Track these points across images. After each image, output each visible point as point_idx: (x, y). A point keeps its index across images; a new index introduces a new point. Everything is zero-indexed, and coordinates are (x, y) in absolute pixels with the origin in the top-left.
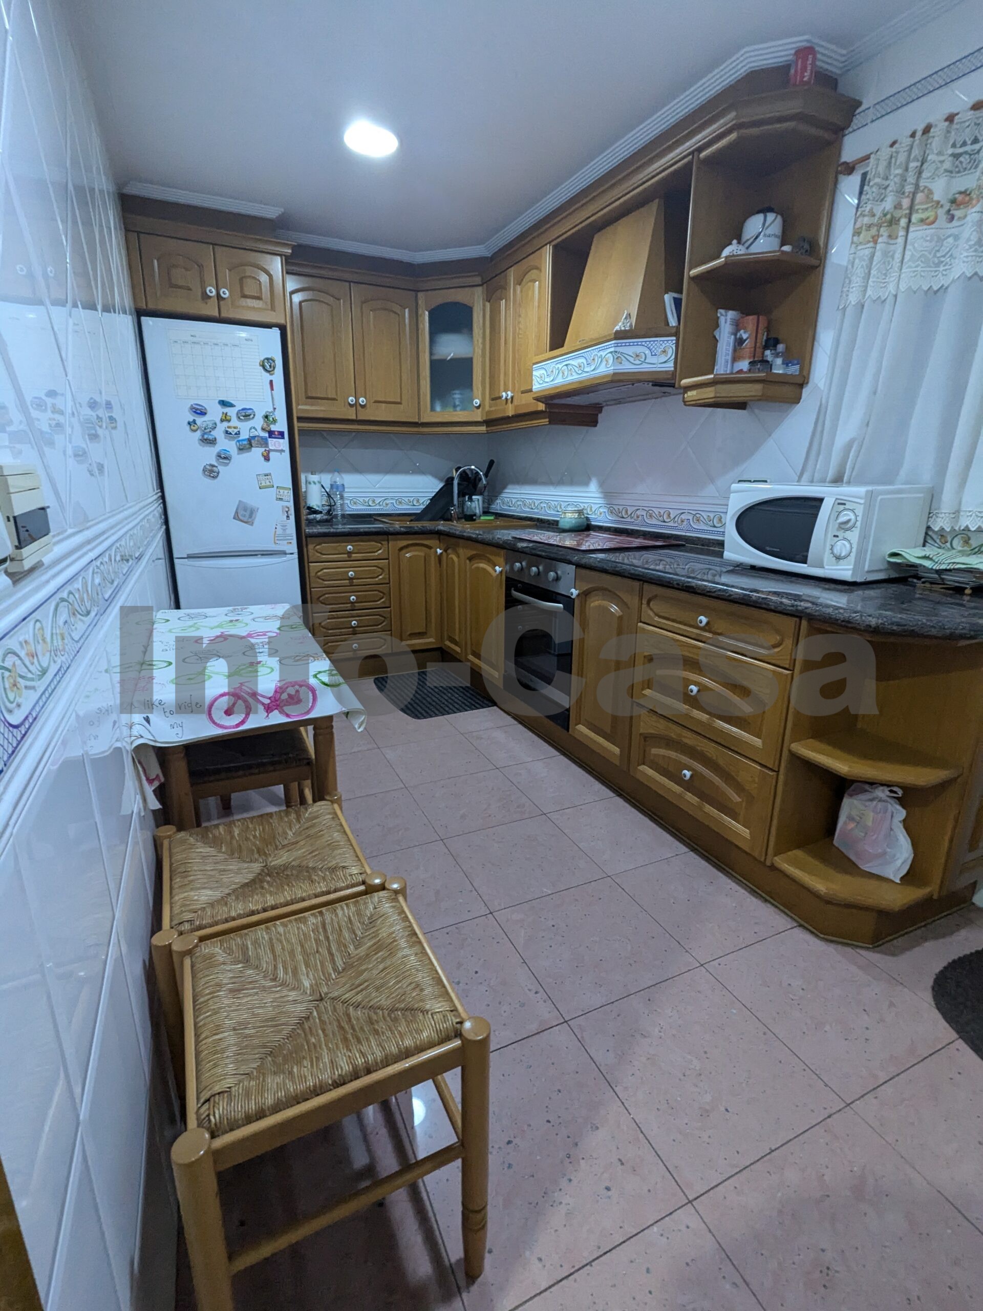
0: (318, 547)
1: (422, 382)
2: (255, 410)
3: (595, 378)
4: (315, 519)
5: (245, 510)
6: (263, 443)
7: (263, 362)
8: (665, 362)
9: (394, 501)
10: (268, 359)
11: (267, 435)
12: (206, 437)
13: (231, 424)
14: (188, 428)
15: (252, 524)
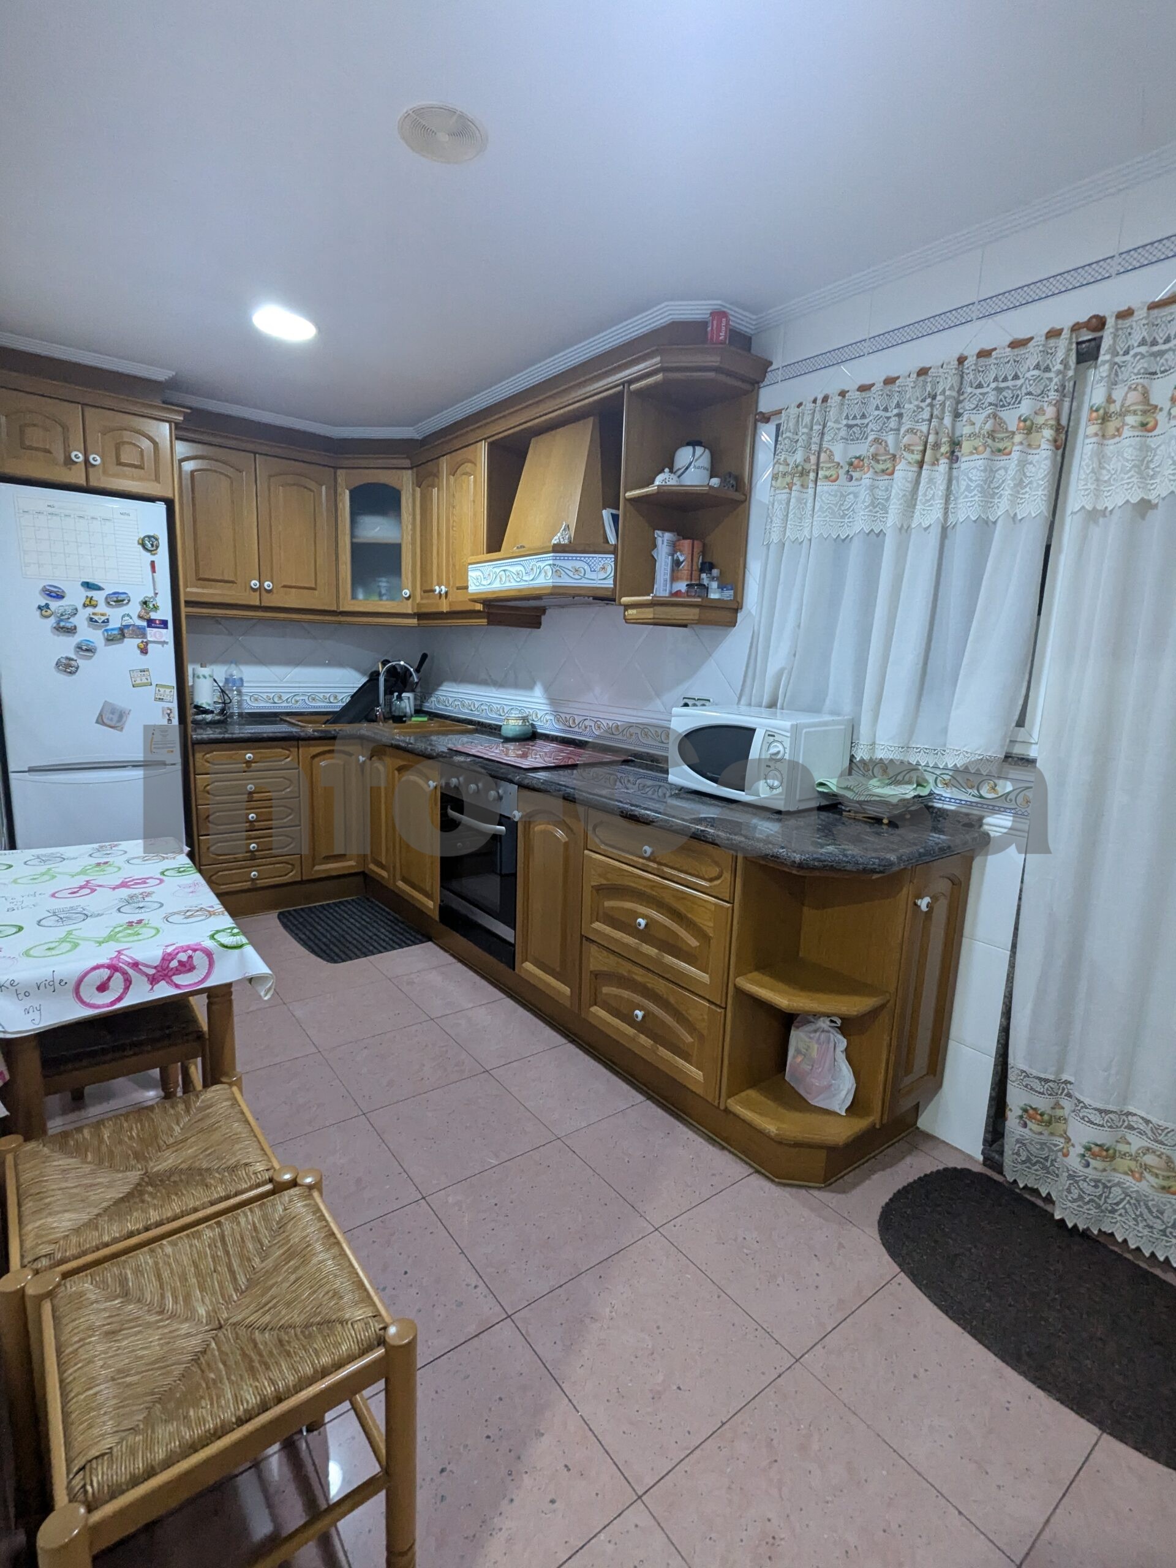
0: (208, 756)
1: (342, 567)
2: (130, 595)
3: (534, 588)
4: (204, 719)
5: (113, 713)
6: (140, 633)
7: (143, 540)
8: (605, 579)
9: (306, 698)
10: (149, 537)
11: (145, 624)
12: (62, 624)
13: (96, 610)
14: (38, 612)
15: (121, 730)
